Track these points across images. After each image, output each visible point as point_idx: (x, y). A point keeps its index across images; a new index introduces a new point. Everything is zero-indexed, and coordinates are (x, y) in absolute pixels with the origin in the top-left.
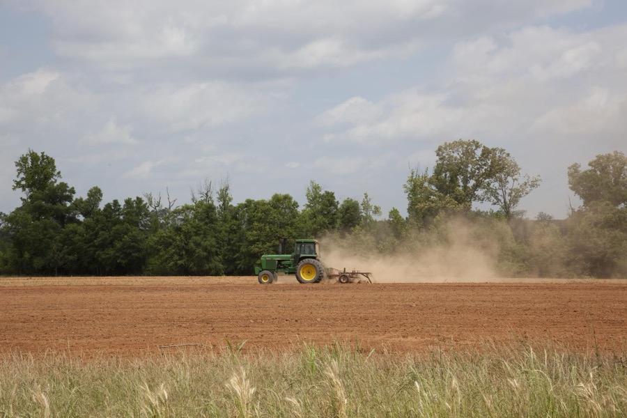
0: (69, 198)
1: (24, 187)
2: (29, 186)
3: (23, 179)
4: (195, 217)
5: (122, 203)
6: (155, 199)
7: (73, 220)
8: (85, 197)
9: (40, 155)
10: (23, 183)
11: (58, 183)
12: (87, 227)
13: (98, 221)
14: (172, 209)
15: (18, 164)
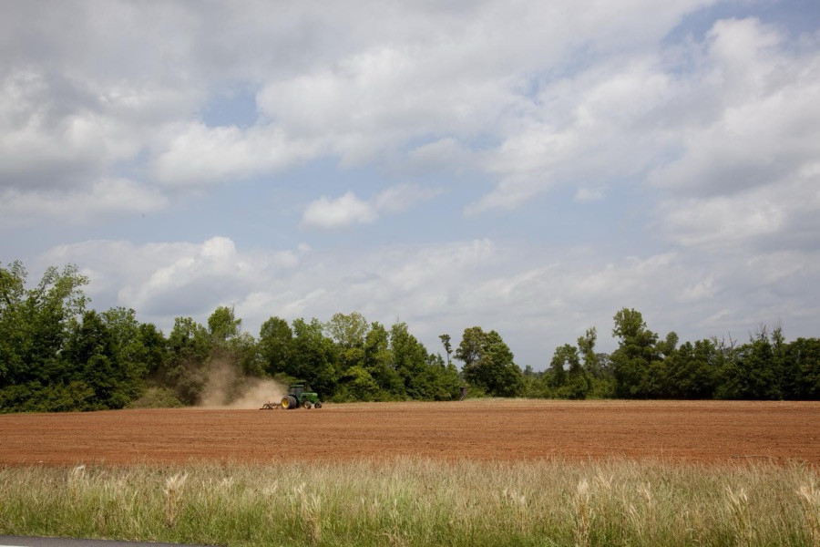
0: (654, 342)
1: (620, 335)
2: (625, 334)
3: (619, 329)
4: (754, 354)
5: (693, 345)
6: (720, 340)
7: (657, 358)
8: (665, 340)
9: (630, 310)
10: (620, 331)
11: (645, 331)
12: (668, 364)
13: (675, 359)
14: (734, 348)
15: (615, 318)
